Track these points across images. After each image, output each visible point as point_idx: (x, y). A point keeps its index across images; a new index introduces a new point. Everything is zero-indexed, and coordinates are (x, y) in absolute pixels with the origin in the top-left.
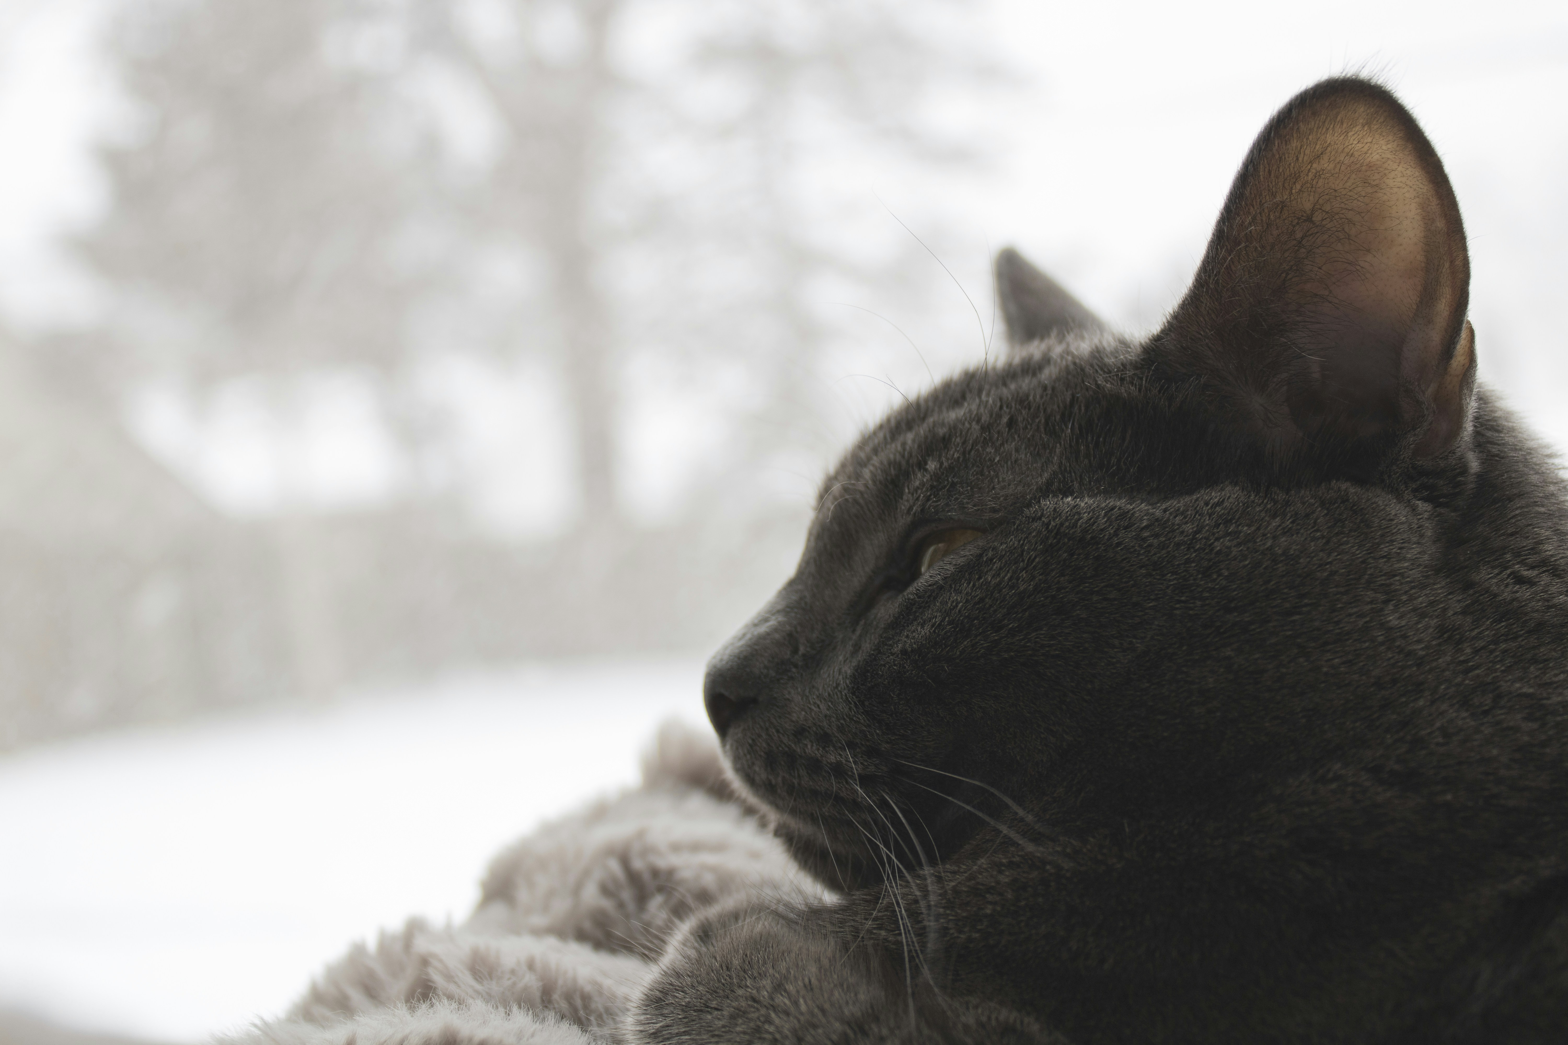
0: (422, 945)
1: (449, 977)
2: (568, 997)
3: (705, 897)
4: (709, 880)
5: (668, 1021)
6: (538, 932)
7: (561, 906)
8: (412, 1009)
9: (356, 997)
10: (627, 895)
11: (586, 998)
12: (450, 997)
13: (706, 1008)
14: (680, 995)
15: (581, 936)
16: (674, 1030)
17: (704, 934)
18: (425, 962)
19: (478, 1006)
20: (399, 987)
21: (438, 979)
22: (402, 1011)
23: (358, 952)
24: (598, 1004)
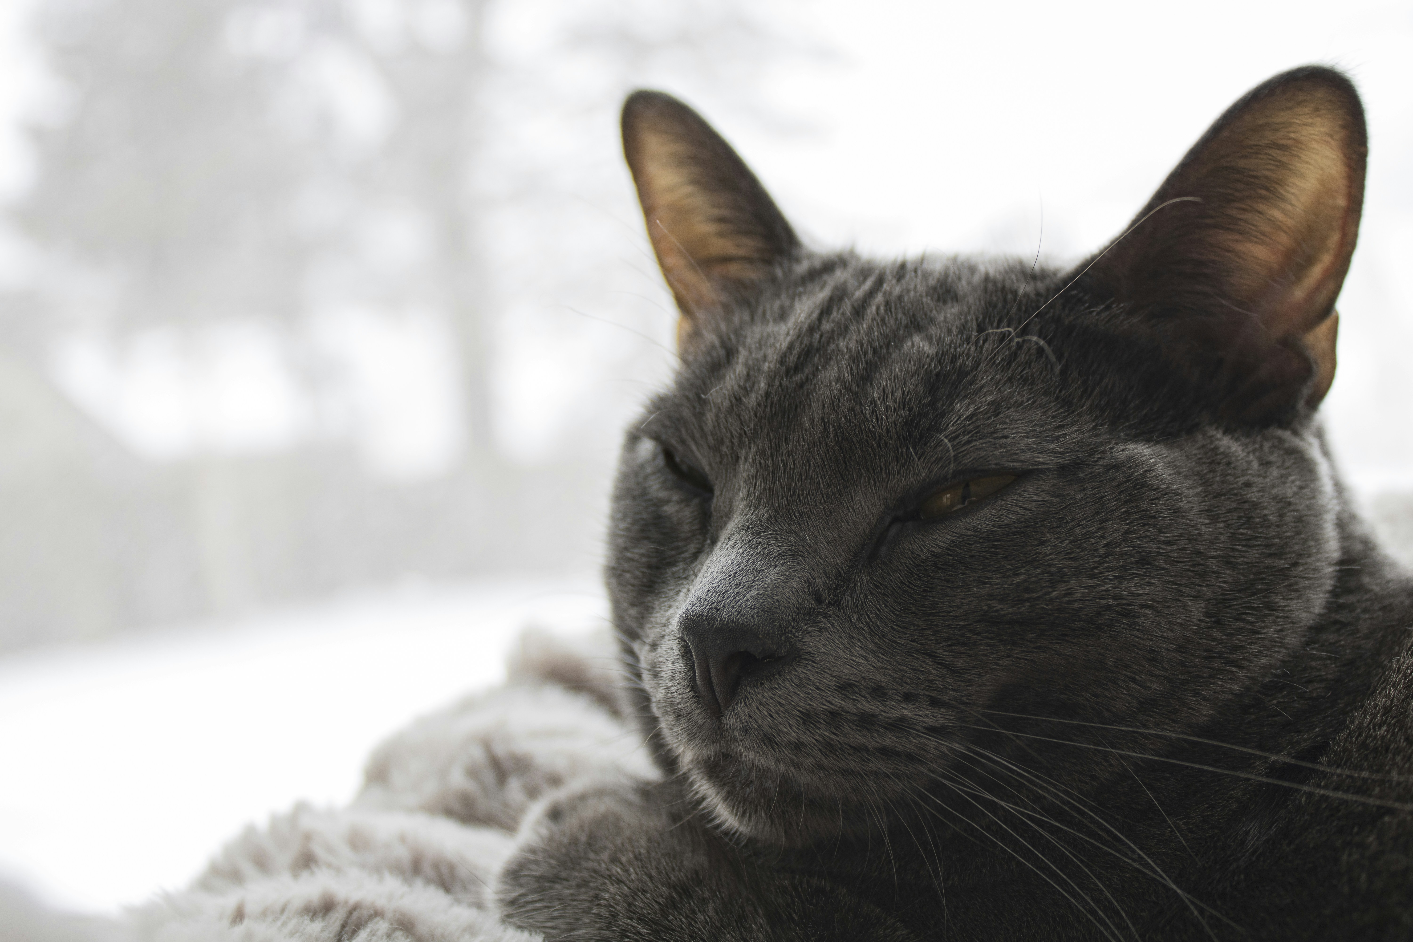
0: (306, 823)
1: (330, 849)
2: (436, 866)
3: (555, 780)
4: (560, 765)
5: (523, 891)
6: (411, 810)
7: (431, 789)
8: (296, 876)
9: (247, 868)
10: (489, 777)
11: (452, 868)
12: (329, 866)
13: (556, 879)
14: (534, 867)
15: (449, 813)
16: (529, 898)
17: (555, 814)
18: (308, 837)
19: (354, 873)
20: (284, 859)
21: (318, 850)
22: (286, 878)
23: (250, 832)
24: (462, 872)
